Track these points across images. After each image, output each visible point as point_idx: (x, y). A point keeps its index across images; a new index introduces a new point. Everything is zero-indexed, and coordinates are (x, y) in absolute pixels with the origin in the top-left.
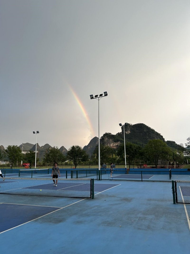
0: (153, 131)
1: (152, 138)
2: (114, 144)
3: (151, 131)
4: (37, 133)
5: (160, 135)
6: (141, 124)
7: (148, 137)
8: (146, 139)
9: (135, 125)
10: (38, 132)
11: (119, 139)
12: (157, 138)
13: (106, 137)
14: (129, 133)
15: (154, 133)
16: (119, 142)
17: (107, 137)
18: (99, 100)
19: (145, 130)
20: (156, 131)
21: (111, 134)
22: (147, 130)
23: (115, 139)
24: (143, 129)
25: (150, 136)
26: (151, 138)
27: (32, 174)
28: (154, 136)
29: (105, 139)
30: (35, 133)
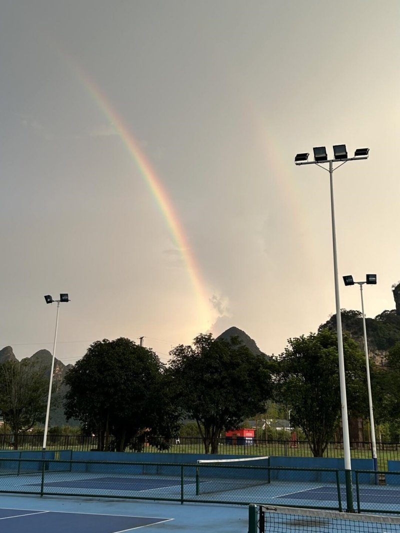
2: (378, 355)
4: (62, 300)
10: (64, 298)
18: (331, 172)
23: (381, 335)
27: (43, 476)
30: (51, 302)
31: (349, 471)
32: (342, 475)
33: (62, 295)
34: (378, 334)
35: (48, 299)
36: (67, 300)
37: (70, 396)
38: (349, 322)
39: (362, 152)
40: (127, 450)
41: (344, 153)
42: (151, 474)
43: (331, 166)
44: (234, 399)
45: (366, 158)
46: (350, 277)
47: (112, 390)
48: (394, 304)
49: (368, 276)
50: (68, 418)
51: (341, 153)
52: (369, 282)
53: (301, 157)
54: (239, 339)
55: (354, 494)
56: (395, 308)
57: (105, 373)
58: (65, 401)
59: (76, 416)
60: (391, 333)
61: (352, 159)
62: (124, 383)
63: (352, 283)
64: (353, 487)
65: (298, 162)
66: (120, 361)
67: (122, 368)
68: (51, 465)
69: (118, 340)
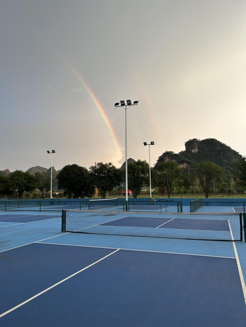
0: (229, 148)
1: (229, 158)
3: (227, 149)
5: (238, 154)
6: (211, 139)
7: (222, 157)
8: (221, 160)
9: (204, 140)
11: (185, 159)
12: (235, 158)
13: (167, 157)
14: (196, 152)
15: (231, 151)
16: (186, 164)
17: (169, 157)
18: (126, 109)
19: (218, 148)
20: (232, 149)
21: (173, 152)
22: (221, 148)
23: (180, 159)
24: (216, 146)
25: (225, 156)
26: (227, 158)
28: (231, 155)
29: (166, 160)
30: (49, 153)
31: (127, 201)
32: (125, 202)
33: (53, 151)
34: (179, 159)
35: (48, 152)
36: (54, 152)
37: (59, 183)
38: (169, 155)
39: (136, 102)
40: (79, 198)
41: (130, 103)
42: (84, 205)
43: (126, 107)
44: (109, 182)
45: (137, 104)
46: (146, 143)
47: (71, 180)
48: (185, 148)
49: (151, 142)
50: (59, 189)
51: (129, 103)
52: (152, 144)
53: (117, 104)
54: (112, 164)
55: (128, 208)
56: (185, 150)
57: (68, 175)
58: (58, 184)
59: (62, 189)
60: (184, 158)
61: (133, 105)
62: (75, 178)
63: (146, 145)
64: (128, 206)
65: (116, 106)
66: (73, 171)
67: (74, 173)
68: (54, 203)
69: (73, 165)
